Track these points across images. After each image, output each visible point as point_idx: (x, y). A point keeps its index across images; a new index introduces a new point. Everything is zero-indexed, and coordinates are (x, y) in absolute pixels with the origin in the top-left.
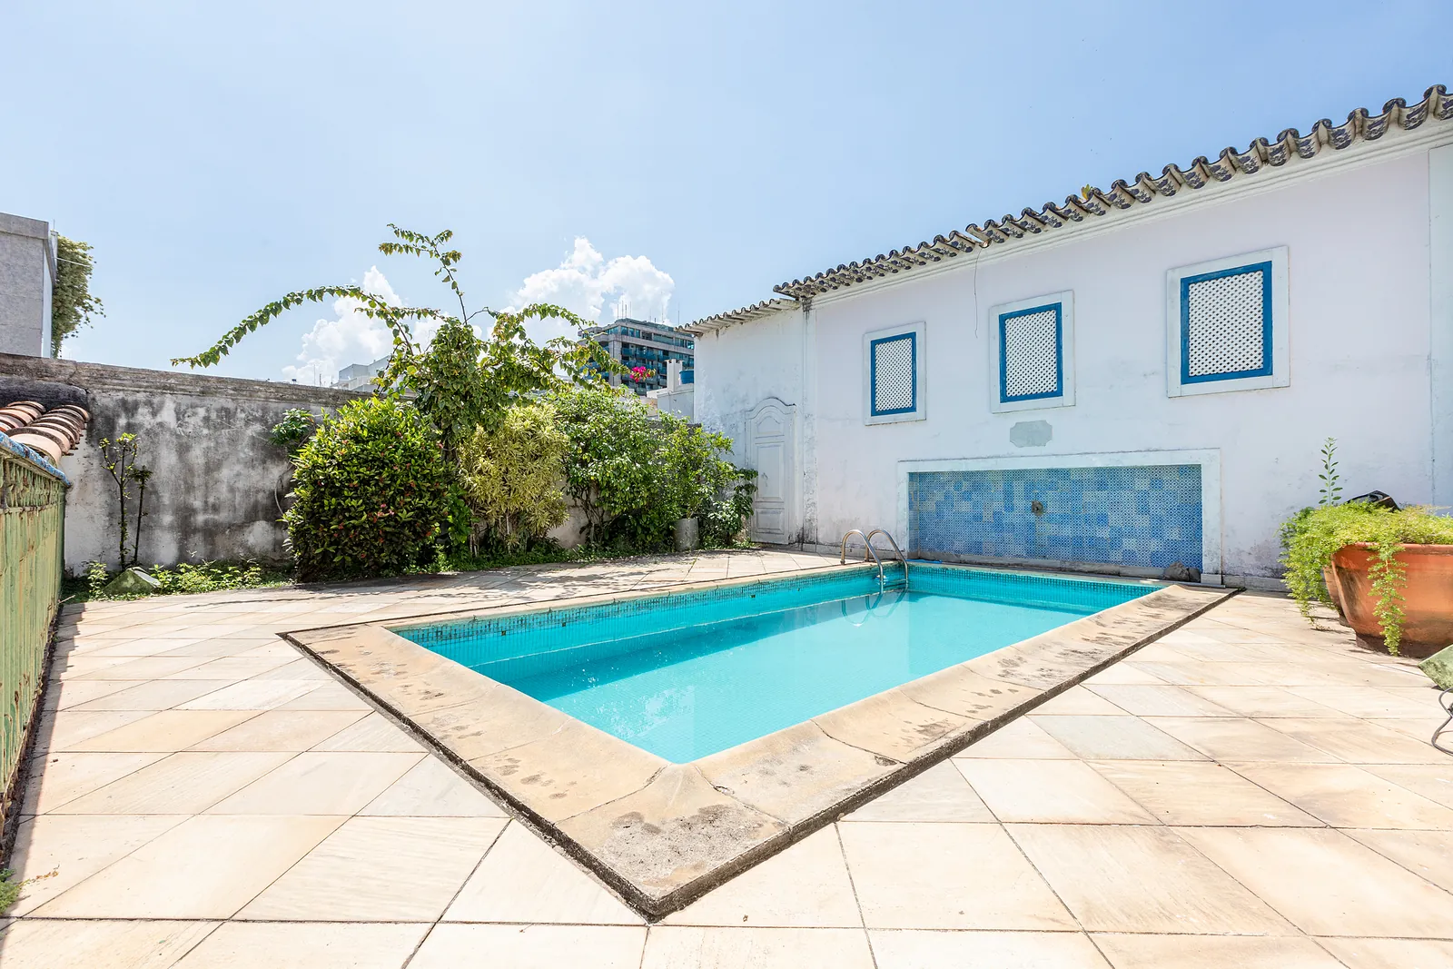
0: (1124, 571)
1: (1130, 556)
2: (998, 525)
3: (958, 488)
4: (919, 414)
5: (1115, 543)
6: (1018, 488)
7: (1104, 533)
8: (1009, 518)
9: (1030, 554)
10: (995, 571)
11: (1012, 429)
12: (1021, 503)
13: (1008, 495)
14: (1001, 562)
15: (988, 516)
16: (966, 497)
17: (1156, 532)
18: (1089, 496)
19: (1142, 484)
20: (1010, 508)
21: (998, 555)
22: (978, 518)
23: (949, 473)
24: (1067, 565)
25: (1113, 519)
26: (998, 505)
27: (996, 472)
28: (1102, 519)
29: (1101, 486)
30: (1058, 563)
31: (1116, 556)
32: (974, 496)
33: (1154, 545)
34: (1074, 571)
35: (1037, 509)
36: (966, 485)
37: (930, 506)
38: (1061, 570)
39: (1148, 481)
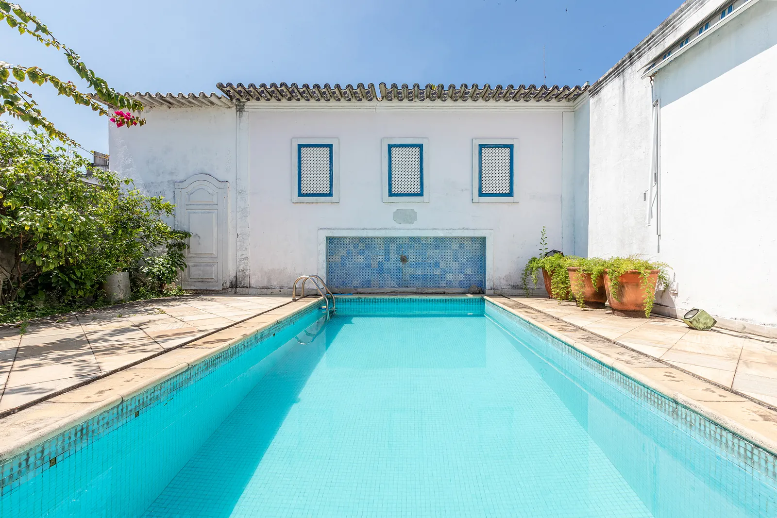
0: (447, 291)
1: (449, 283)
2: (381, 270)
3: (355, 247)
4: (334, 198)
5: (442, 277)
6: (393, 247)
7: (437, 272)
8: (387, 265)
9: (399, 285)
11: (394, 212)
12: (394, 257)
13: (387, 252)
14: (383, 291)
15: (375, 264)
16: (362, 252)
17: (461, 271)
18: (430, 252)
19: (455, 246)
20: (388, 260)
21: (381, 287)
22: (368, 266)
23: (350, 238)
24: (419, 290)
25: (442, 264)
26: (381, 258)
27: (380, 238)
28: (437, 265)
29: (437, 247)
30: (415, 290)
31: (443, 283)
32: (366, 252)
33: (461, 277)
34: (423, 293)
35: (404, 259)
36: (361, 246)
37: (337, 259)
38: (416, 293)
39: (458, 245)
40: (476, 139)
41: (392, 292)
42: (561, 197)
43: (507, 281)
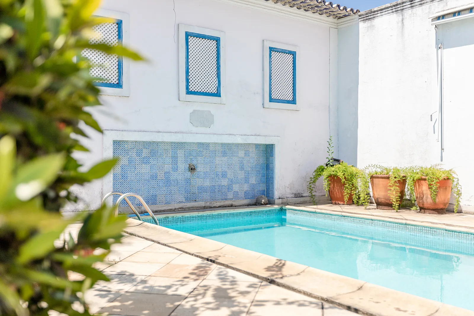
0: (234, 203)
1: (236, 195)
2: (168, 182)
3: (139, 154)
5: (229, 188)
6: (180, 154)
7: (225, 182)
8: (174, 176)
9: (188, 200)
10: (201, 214)
11: (191, 114)
12: (183, 166)
13: (175, 158)
14: (170, 208)
15: (161, 175)
16: (145, 161)
17: (246, 180)
18: (218, 160)
19: (241, 154)
20: (176, 169)
21: (168, 203)
22: (154, 177)
23: (132, 142)
24: (208, 204)
25: (230, 175)
26: (168, 167)
27: (167, 143)
28: (224, 175)
29: (224, 154)
30: (202, 204)
31: (230, 195)
32: (151, 160)
33: (246, 187)
34: (211, 207)
35: (192, 169)
36: (145, 153)
38: (205, 208)
39: (243, 152)
40: (267, 40)
41: (181, 208)
42: (329, 107)
43: (290, 189)
